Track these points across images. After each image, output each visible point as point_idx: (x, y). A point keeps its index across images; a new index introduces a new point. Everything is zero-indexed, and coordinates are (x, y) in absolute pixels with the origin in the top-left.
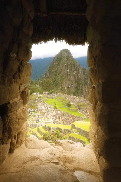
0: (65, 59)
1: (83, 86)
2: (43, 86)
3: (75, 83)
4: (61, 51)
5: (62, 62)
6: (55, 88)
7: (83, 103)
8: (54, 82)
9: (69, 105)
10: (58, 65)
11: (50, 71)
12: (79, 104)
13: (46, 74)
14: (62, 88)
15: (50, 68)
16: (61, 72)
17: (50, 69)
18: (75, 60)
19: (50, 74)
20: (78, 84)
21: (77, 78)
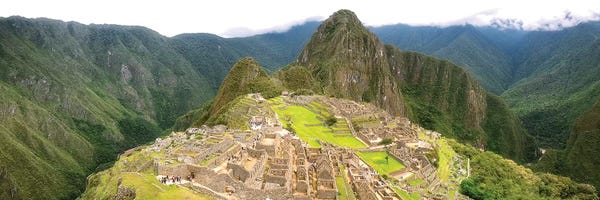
0: (343, 28)
1: (387, 80)
2: (288, 80)
3: (368, 73)
4: (335, 14)
5: (336, 34)
6: (317, 84)
7: (368, 116)
8: (315, 73)
9: (331, 122)
10: (329, 39)
11: (310, 51)
12: (357, 118)
13: (300, 58)
14: (334, 85)
15: (310, 45)
16: (333, 53)
17: (311, 48)
18: (368, 30)
19: (309, 57)
20: (375, 75)
21: (370, 63)
